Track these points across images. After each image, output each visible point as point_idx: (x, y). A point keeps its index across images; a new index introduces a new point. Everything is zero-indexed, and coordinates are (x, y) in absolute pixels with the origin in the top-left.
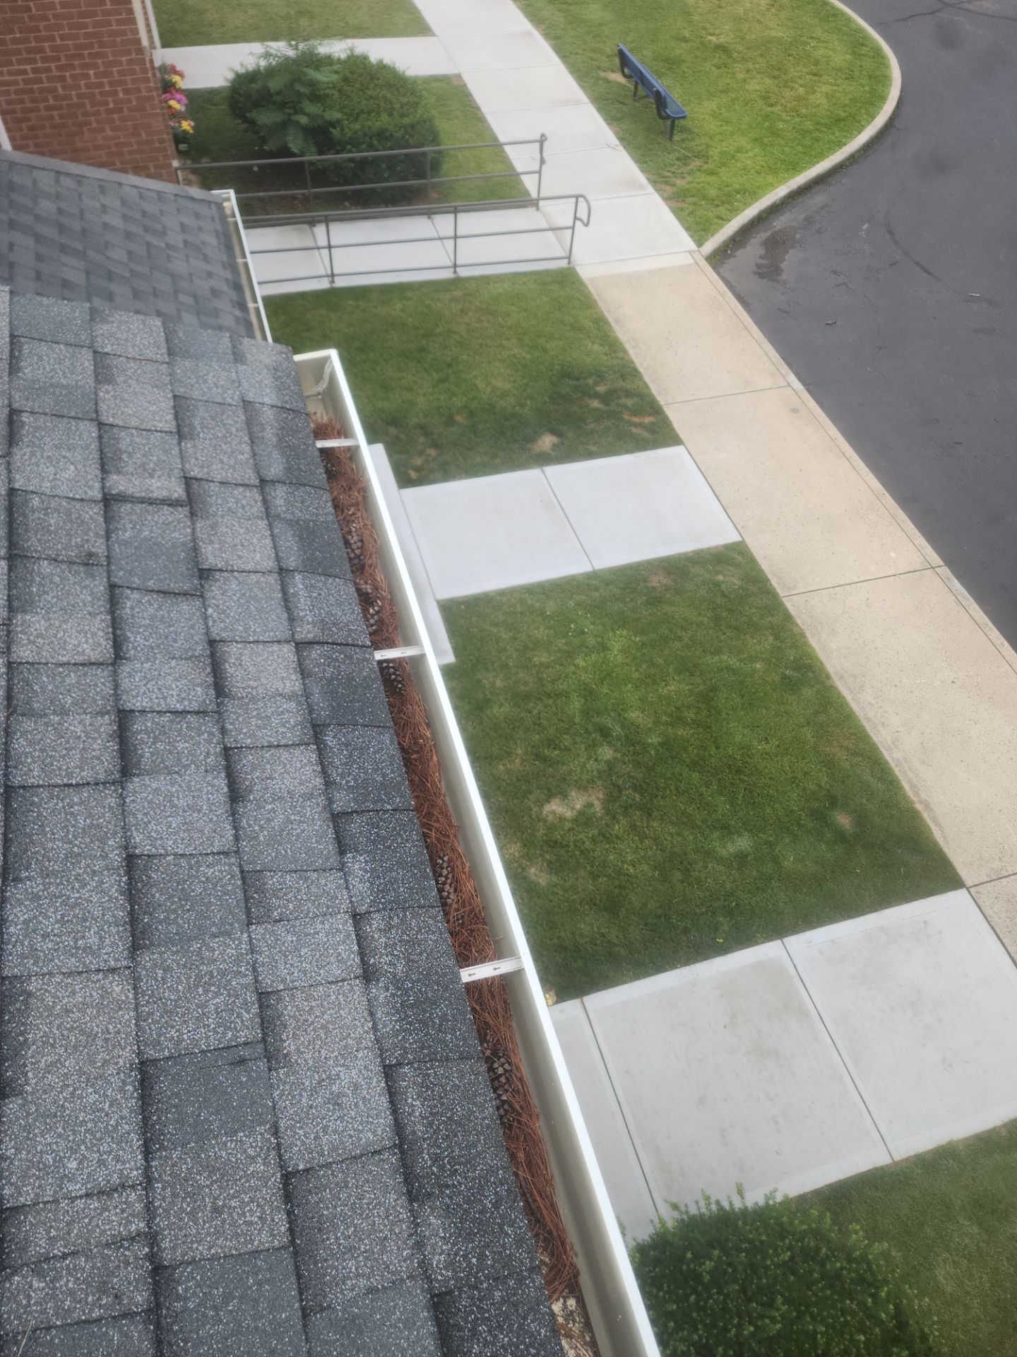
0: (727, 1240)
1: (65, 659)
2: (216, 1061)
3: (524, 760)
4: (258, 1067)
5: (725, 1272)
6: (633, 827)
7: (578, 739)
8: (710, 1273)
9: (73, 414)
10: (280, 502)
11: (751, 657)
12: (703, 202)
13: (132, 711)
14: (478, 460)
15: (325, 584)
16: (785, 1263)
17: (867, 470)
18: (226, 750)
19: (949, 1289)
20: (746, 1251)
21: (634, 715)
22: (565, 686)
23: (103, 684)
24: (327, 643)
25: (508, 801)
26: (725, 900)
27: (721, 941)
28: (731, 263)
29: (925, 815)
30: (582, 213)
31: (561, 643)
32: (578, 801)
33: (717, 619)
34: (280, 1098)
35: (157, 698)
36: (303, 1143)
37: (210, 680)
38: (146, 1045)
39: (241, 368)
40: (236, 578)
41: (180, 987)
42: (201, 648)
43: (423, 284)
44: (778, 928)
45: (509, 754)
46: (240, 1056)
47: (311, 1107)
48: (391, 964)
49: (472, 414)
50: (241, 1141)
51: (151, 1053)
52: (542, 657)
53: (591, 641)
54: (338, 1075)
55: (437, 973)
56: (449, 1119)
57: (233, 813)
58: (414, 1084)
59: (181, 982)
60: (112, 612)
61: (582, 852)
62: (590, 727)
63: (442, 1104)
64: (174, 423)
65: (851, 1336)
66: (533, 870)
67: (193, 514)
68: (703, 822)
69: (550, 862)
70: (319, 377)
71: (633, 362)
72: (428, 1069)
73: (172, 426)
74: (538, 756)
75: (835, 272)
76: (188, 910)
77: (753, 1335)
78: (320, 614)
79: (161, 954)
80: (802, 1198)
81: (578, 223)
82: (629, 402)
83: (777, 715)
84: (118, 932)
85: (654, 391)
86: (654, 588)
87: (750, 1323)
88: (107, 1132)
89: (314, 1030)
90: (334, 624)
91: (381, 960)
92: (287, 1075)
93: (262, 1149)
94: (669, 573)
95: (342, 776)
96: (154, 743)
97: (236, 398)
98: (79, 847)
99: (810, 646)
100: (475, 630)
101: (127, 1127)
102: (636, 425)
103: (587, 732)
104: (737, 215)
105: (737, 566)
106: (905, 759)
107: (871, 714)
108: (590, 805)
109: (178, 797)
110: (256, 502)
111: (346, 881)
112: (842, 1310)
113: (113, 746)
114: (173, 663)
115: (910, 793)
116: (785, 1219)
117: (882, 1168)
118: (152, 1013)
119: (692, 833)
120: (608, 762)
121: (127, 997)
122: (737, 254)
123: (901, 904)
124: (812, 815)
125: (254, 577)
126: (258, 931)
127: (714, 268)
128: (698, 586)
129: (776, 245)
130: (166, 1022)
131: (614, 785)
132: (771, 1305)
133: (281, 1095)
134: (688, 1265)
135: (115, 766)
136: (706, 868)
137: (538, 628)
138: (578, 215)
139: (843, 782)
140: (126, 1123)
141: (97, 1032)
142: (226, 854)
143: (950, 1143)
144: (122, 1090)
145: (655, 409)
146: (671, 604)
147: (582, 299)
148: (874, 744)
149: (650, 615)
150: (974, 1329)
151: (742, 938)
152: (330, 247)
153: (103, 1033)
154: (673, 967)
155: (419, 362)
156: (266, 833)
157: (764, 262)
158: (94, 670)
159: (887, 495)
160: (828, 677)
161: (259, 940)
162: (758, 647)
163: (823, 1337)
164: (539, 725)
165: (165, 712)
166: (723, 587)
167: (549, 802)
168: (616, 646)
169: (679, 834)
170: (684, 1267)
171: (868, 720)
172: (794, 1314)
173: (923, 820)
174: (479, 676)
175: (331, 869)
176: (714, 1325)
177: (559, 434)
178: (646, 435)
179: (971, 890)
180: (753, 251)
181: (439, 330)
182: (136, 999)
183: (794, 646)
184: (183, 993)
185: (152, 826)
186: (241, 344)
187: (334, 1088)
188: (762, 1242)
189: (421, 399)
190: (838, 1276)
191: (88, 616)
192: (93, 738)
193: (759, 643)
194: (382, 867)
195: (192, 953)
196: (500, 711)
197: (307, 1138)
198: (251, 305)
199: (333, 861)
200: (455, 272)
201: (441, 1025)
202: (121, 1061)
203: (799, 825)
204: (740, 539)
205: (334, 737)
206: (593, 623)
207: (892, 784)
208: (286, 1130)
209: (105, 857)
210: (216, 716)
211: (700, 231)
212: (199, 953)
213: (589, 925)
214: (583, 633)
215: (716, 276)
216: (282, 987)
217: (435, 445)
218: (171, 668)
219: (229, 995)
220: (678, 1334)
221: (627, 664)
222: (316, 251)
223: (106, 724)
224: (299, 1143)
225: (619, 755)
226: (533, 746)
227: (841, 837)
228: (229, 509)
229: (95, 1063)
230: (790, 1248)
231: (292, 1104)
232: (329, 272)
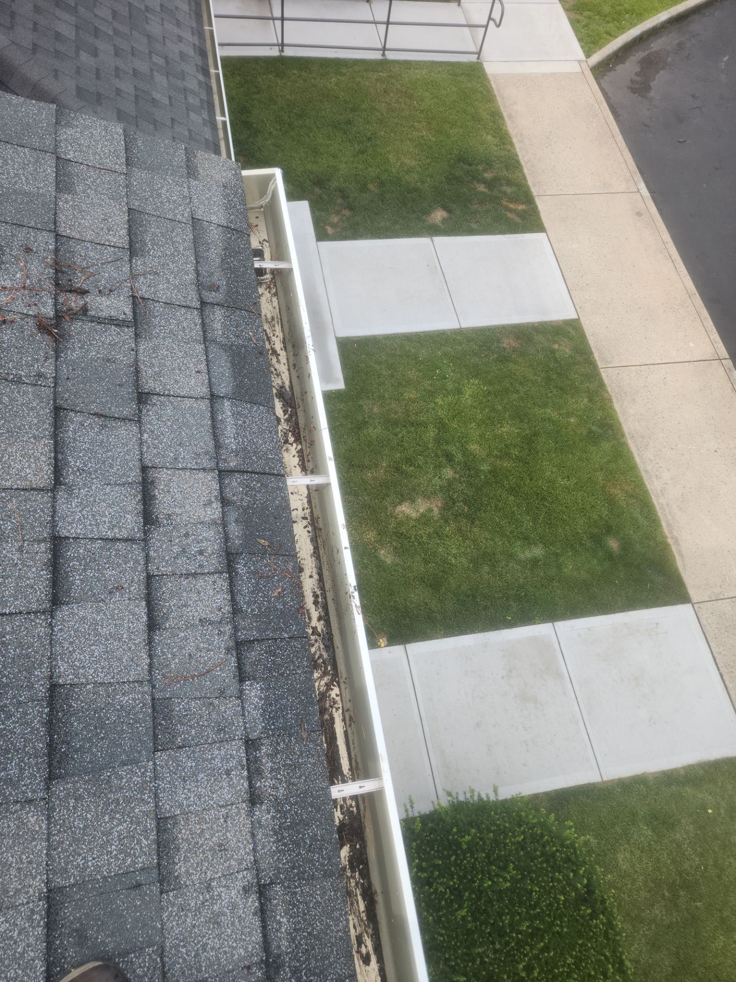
0: (482, 823)
1: (8, 484)
2: (116, 885)
3: (386, 471)
4: (152, 891)
5: (478, 843)
6: (459, 530)
7: (429, 461)
8: (468, 843)
9: (32, 224)
10: (217, 325)
11: (568, 413)
12: (597, 17)
13: (67, 538)
14: (383, 224)
15: (250, 412)
16: (518, 842)
17: (686, 272)
18: (149, 577)
19: (624, 867)
20: (493, 832)
21: (473, 447)
22: (425, 418)
23: (42, 510)
24: (247, 472)
25: (371, 500)
26: (517, 591)
27: (510, 618)
28: (610, 76)
29: (674, 548)
30: (496, 15)
31: (427, 383)
32: (422, 506)
33: (548, 379)
34: (169, 919)
35: (90, 525)
36: (184, 959)
37: (140, 507)
38: (55, 873)
39: (194, 183)
40: (172, 403)
41: (89, 816)
42: (135, 475)
43: (356, 62)
44: (552, 613)
45: (377, 466)
46: (137, 881)
47: (194, 927)
48: (274, 788)
49: (382, 184)
50: (132, 962)
51: (59, 881)
52: (411, 394)
53: (450, 386)
54: (219, 895)
55: (312, 796)
56: (309, 934)
57: (150, 642)
58: (283, 902)
59: (90, 811)
60: (55, 436)
61: (420, 544)
62: (439, 452)
63: (305, 920)
64: (127, 238)
65: (555, 895)
66: (383, 552)
67: (137, 336)
68: (512, 532)
69: (396, 548)
70: (263, 191)
71: (517, 155)
72: (296, 887)
73: (124, 242)
74: (397, 469)
75: (693, 96)
76: (102, 738)
77: (490, 887)
78: (243, 443)
79: (74, 783)
80: (536, 796)
81: (491, 23)
82: (509, 190)
83: (580, 460)
84: (37, 763)
85: (530, 183)
86: (504, 348)
87: (490, 879)
88: (15, 959)
89: (203, 852)
90: (255, 452)
91: (265, 784)
92: (176, 897)
93: (149, 969)
94: (518, 338)
95: (248, 604)
96: (85, 570)
97: (186, 215)
98: (7, 677)
99: (614, 410)
100: (363, 365)
101: (32, 954)
102: (511, 211)
103: (436, 455)
104: (623, 33)
105: (571, 338)
106: (668, 505)
107: (649, 468)
108: (430, 510)
109: (102, 626)
110: (196, 325)
111: (243, 708)
112: (552, 878)
113: (46, 574)
114: (108, 489)
115: (666, 530)
116: (523, 814)
117: (594, 784)
118: (63, 842)
119: (501, 540)
120: (448, 480)
121: (41, 827)
122: (616, 68)
123: (643, 608)
124: (591, 538)
125: (188, 403)
126: (162, 757)
127: (596, 78)
128: (538, 351)
129: (650, 65)
130: (74, 850)
131: (451, 498)
132: (505, 868)
133: (170, 916)
134: (453, 836)
135: (46, 595)
136: (507, 566)
137: (411, 370)
138: (492, 16)
139: (618, 516)
140: (32, 950)
141: (12, 862)
142: (140, 682)
143: (644, 774)
144: (30, 919)
145: (528, 198)
146: (515, 363)
147: (485, 93)
148: (647, 491)
149: (498, 370)
150: (636, 895)
151: (525, 618)
152: (283, 19)
153: (17, 863)
154: (472, 631)
155: (345, 133)
156: (177, 660)
157: (638, 79)
158: (34, 496)
159: (697, 294)
160: (623, 435)
161: (162, 767)
162: (575, 406)
163: (536, 894)
164: (402, 446)
165: (97, 539)
166: (557, 355)
167: (401, 505)
168: (468, 392)
169: (492, 539)
170: (451, 837)
171: (647, 472)
172: (520, 877)
173: (671, 551)
174: (361, 402)
175: (231, 697)
176: (465, 877)
177: (449, 211)
178: (517, 219)
179: (695, 605)
180: (630, 67)
181: (364, 106)
182: (48, 828)
183: (602, 408)
184: (91, 821)
185: (76, 655)
186: (195, 157)
187: (215, 907)
188: (505, 827)
189: (343, 166)
190: (553, 855)
191: (32, 440)
192: (28, 566)
193: (577, 402)
194: (274, 694)
195: (102, 781)
196: (374, 431)
197: (188, 956)
198: (212, 71)
199: (233, 689)
200: (383, 55)
201: (310, 846)
202: (31, 890)
203: (581, 544)
204: (577, 317)
205: (245, 566)
206: (453, 371)
207: (654, 522)
208: (171, 949)
209: (31, 687)
210: (142, 544)
211: (589, 43)
212: (108, 782)
213: (418, 596)
214: (445, 378)
215: (597, 86)
216: (179, 812)
217: (350, 208)
218: (105, 494)
219: (131, 822)
220: (440, 879)
221: (474, 407)
222: (271, 21)
223: (42, 551)
224: (181, 961)
225: (457, 476)
226: (395, 462)
227: (610, 556)
228: (171, 331)
229: (8, 892)
230: (524, 833)
231: (178, 924)
232: (280, 42)
